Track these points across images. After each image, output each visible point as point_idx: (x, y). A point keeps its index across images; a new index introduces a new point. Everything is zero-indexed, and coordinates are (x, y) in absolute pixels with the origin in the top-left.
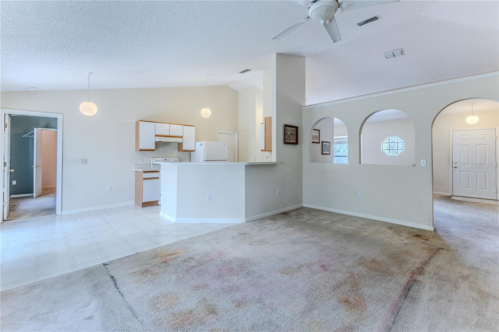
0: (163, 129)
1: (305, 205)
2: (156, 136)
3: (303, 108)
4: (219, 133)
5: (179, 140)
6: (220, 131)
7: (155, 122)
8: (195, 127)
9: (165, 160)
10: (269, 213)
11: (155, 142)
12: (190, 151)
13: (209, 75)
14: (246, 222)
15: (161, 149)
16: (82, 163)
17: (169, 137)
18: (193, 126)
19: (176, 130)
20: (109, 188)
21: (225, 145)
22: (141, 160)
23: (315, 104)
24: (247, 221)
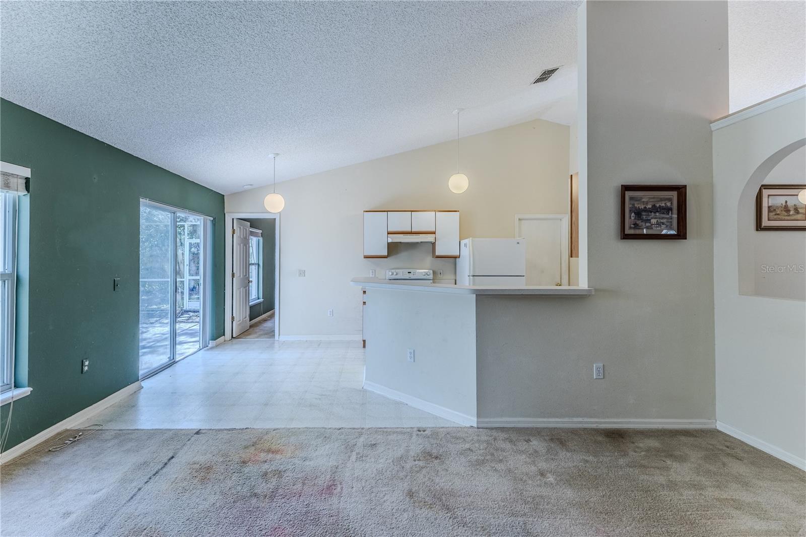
0: (400, 221)
1: (721, 426)
2: (388, 233)
3: (714, 126)
4: (519, 219)
5: (430, 238)
6: (521, 217)
7: (387, 211)
8: (458, 213)
9: (409, 273)
10: (560, 420)
11: (388, 243)
12: (455, 257)
13: (463, 109)
14: (478, 428)
15: (404, 255)
16: (299, 276)
17: (409, 233)
18: (456, 211)
19: (424, 220)
20: (330, 312)
21: (518, 245)
22: (372, 272)
23: (759, 104)
24: (481, 425)
